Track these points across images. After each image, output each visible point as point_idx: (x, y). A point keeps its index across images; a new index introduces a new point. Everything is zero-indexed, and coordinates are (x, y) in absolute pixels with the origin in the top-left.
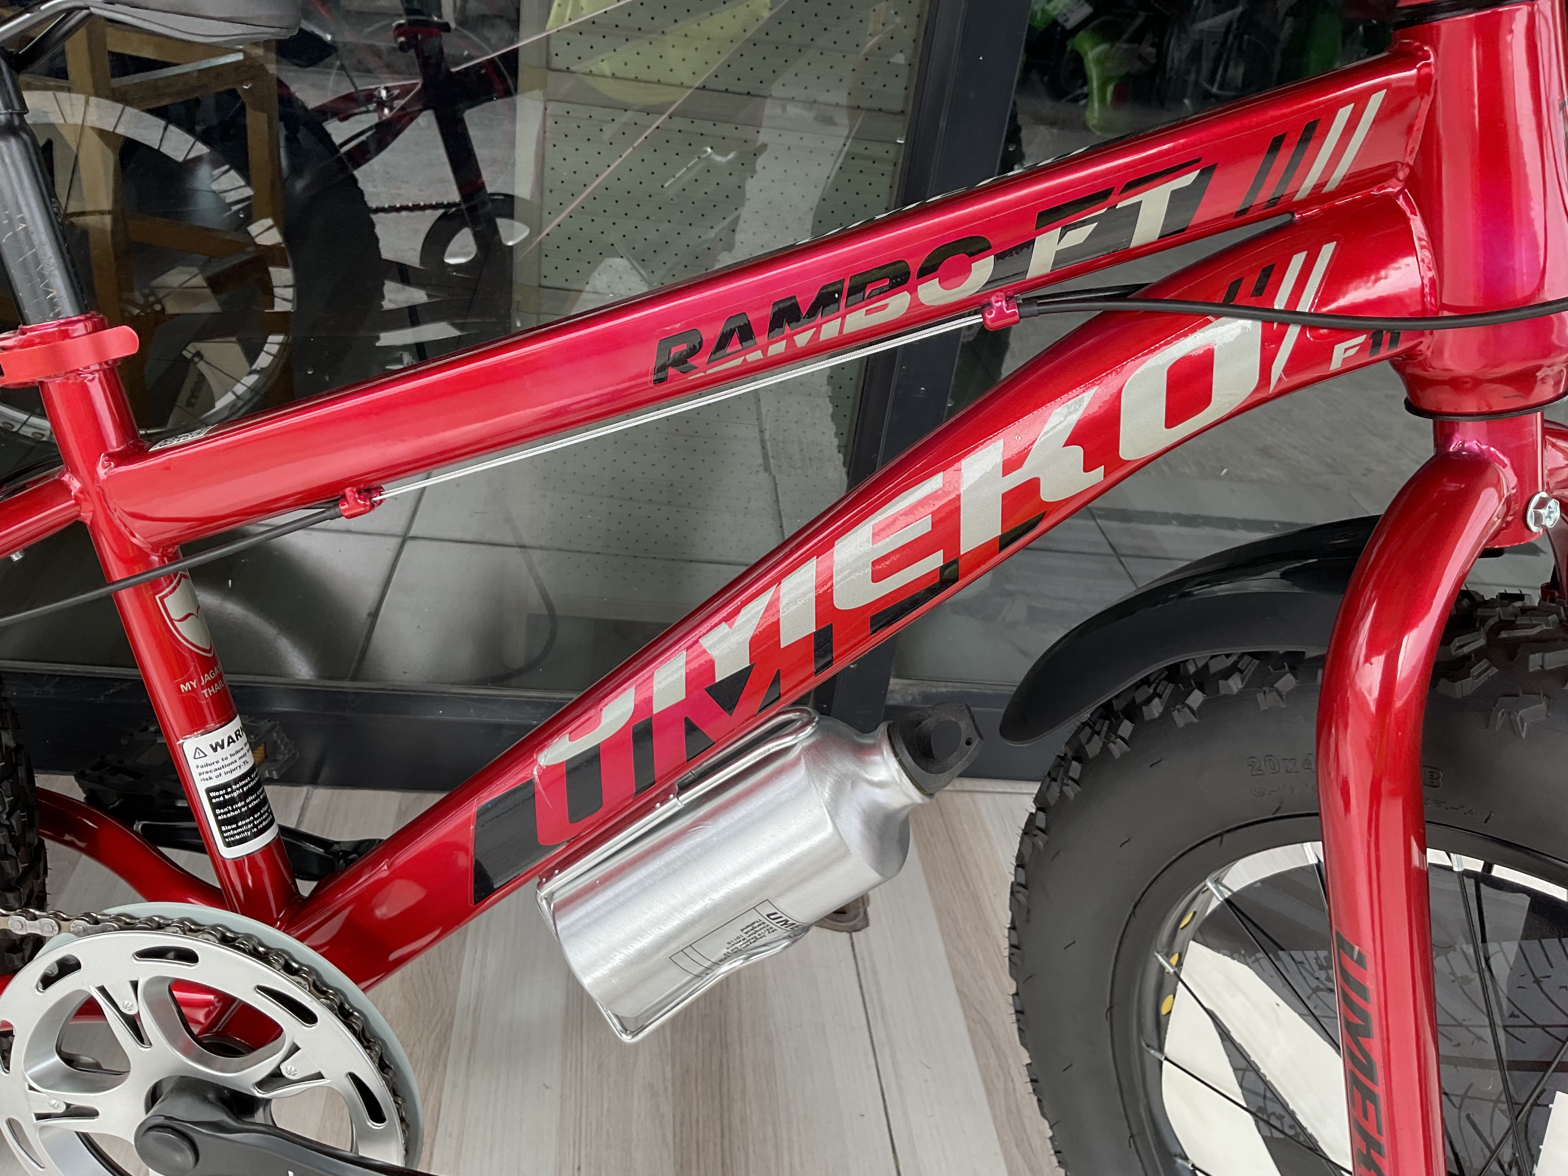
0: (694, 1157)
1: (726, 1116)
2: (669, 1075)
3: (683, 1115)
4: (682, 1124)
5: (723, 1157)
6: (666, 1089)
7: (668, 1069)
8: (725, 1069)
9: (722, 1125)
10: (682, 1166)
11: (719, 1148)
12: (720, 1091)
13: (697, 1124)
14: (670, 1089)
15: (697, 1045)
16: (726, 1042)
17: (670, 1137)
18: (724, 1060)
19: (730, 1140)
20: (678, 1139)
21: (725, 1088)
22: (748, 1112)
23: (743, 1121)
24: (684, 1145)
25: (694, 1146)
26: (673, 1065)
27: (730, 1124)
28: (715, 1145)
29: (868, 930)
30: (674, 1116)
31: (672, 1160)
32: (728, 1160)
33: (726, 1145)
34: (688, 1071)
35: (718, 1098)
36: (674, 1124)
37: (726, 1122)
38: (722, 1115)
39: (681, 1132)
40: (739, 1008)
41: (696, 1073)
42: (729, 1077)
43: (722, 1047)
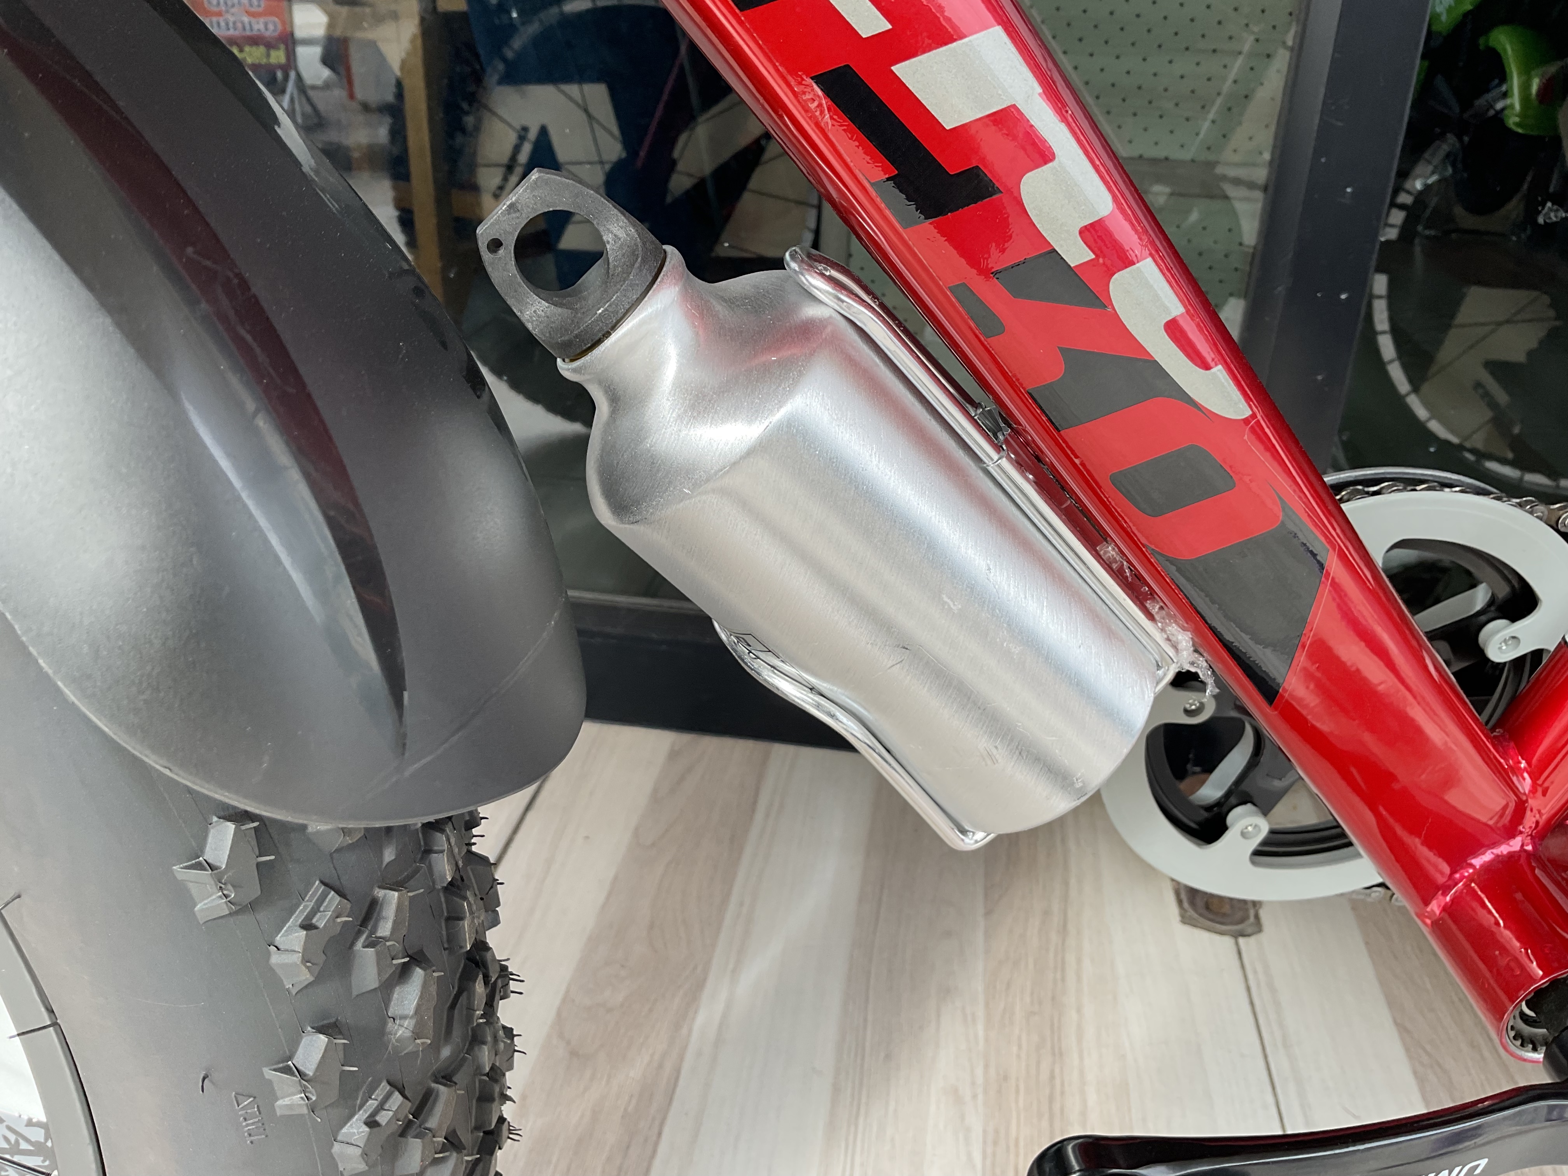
2: (980, 1080)
3: (997, 1132)
6: (975, 1097)
7: (979, 1072)
8: (1058, 1082)
12: (1051, 1109)
14: (980, 1097)
15: (1020, 1047)
16: (1060, 1048)
18: (1057, 1071)
21: (1057, 1107)
26: (986, 1067)
29: (1263, 937)
30: (985, 1132)
34: (1006, 1078)
36: (985, 1142)
39: (994, 1154)
40: (1079, 1010)
41: (1017, 1079)
42: (1063, 1093)
43: (1054, 1054)
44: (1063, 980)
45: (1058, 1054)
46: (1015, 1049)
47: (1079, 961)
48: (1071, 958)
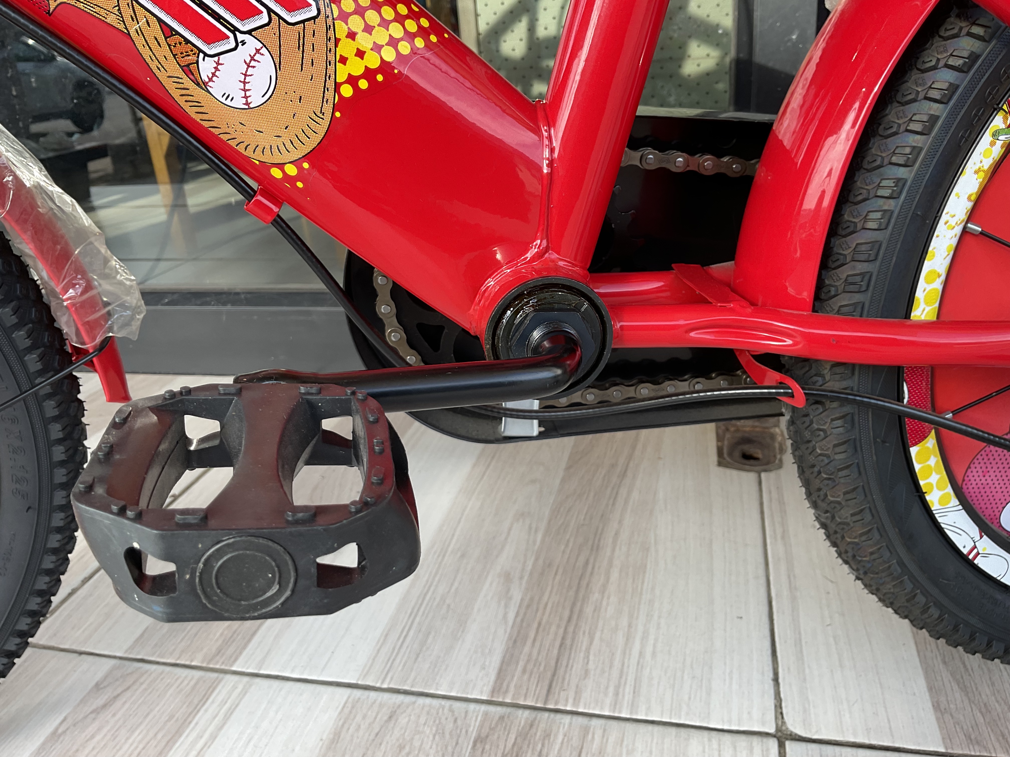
0: (532, 635)
1: (579, 604)
2: (529, 567)
3: (532, 599)
4: (528, 606)
5: (563, 638)
6: (521, 578)
7: (530, 562)
8: (590, 567)
9: (572, 612)
10: (515, 642)
11: (561, 631)
13: (545, 608)
14: (526, 578)
15: (567, 545)
16: (598, 546)
17: (511, 616)
18: (591, 561)
19: (576, 625)
20: (519, 619)
21: (584, 583)
22: (604, 603)
23: (597, 609)
24: (524, 624)
25: (535, 625)
26: (537, 559)
27: (581, 611)
28: (558, 626)
29: (780, 471)
30: (522, 600)
31: (507, 635)
32: (568, 642)
33: (571, 629)
34: (550, 565)
35: (574, 589)
36: (520, 606)
37: (577, 610)
38: (574, 604)
39: (525, 614)
40: (620, 522)
41: (558, 567)
42: (592, 574)
43: (592, 549)
44: (614, 504)
45: (596, 548)
46: (563, 547)
47: (629, 493)
48: (623, 491)
